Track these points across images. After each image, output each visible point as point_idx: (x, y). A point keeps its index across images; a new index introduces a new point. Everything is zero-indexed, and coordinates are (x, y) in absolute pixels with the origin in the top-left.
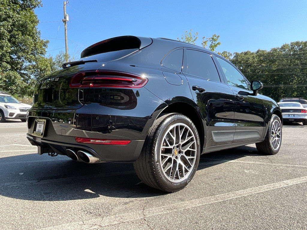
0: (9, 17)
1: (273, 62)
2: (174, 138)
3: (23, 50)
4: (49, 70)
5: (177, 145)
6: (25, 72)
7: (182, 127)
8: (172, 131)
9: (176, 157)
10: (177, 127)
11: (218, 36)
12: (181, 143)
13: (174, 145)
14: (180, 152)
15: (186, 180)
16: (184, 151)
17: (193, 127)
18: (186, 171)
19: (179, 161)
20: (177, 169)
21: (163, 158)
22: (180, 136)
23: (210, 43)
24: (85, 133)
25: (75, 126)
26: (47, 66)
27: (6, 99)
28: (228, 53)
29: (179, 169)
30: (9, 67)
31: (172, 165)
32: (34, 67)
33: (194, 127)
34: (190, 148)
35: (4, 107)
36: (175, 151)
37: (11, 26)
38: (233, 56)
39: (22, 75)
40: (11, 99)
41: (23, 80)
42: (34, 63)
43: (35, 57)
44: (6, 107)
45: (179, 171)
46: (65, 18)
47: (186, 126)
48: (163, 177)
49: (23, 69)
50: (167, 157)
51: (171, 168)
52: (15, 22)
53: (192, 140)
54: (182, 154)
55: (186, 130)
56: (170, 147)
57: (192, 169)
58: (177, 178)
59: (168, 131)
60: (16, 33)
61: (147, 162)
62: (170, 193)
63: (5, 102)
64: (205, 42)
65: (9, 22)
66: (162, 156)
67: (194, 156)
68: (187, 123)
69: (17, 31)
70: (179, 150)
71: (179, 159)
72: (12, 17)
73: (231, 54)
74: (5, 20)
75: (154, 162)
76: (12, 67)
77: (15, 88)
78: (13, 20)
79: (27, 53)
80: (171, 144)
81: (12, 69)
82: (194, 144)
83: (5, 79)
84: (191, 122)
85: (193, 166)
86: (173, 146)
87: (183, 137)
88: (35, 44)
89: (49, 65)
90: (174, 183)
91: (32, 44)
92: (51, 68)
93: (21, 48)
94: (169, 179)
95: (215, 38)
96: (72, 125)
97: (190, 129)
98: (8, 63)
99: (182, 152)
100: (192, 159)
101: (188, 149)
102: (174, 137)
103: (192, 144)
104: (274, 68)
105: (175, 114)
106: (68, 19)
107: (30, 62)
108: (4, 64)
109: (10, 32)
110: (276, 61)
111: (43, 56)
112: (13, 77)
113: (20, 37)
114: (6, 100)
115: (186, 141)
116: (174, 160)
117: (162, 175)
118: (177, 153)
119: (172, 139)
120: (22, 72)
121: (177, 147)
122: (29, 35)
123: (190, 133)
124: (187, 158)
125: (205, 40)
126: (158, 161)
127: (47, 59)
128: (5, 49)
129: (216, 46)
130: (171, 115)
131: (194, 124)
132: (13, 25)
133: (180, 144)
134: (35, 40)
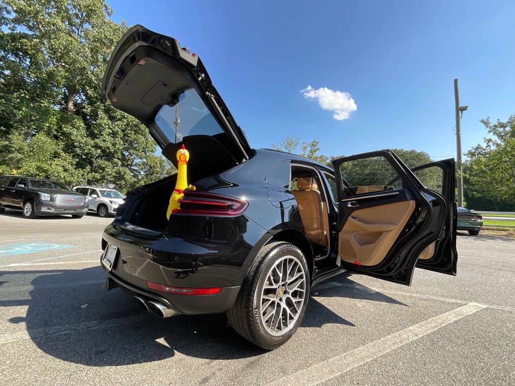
0: (124, 117)
1: (366, 167)
2: (281, 275)
3: (135, 149)
4: (158, 167)
5: (283, 283)
6: (136, 168)
7: (291, 260)
8: (278, 266)
9: (281, 300)
10: (285, 260)
11: (318, 142)
12: (288, 281)
13: (281, 283)
14: (285, 292)
15: (291, 331)
16: (291, 292)
17: (303, 262)
18: (291, 318)
19: (283, 305)
20: (281, 316)
21: (264, 301)
22: (288, 272)
23: (310, 148)
24: (162, 269)
25: (152, 256)
26: (156, 163)
27: (112, 194)
28: (325, 157)
29: (282, 315)
30: (120, 163)
31: (274, 312)
32: (144, 164)
33: (305, 261)
34: (298, 287)
35: (109, 203)
36: (280, 292)
37: (125, 125)
38: (329, 160)
39: (132, 171)
40: (118, 195)
41: (133, 176)
42: (145, 160)
43: (146, 154)
44: (111, 202)
45: (283, 319)
46: (177, 120)
47: (296, 259)
48: (262, 330)
49: (134, 165)
50: (270, 300)
51: (273, 314)
52: (129, 123)
53: (301, 277)
54: (288, 296)
55: (296, 264)
56: (275, 286)
57: (298, 315)
58: (279, 328)
59: (275, 265)
60: (129, 132)
61: (243, 306)
62: (269, 351)
63: (111, 197)
64: (305, 148)
65: (124, 122)
66: (263, 299)
67: (301, 298)
68: (297, 256)
69: (130, 130)
70: (285, 290)
71: (284, 301)
72: (127, 118)
73: (328, 158)
74: (119, 120)
75: (252, 309)
76: (123, 164)
77: (124, 183)
78: (128, 120)
79: (139, 150)
80: (276, 282)
81: (123, 165)
82: (303, 282)
83: (114, 174)
84: (302, 254)
85: (299, 312)
86: (278, 285)
87: (292, 274)
88: (147, 143)
89: (158, 163)
90: (274, 336)
91: (143, 142)
92: (160, 165)
93: (133, 146)
94: (269, 330)
95: (314, 144)
96: (149, 254)
97: (300, 263)
98: (119, 159)
99: (289, 293)
100: (299, 302)
101: (296, 288)
102: (281, 273)
103: (301, 283)
104: (367, 171)
105: (284, 244)
106: (179, 121)
107: (141, 158)
108: (115, 160)
109: (123, 131)
110: (368, 166)
111: (153, 154)
112: (123, 173)
113: (133, 136)
114: (112, 196)
115: (294, 278)
116: (278, 303)
117: (261, 327)
118: (281, 293)
119: (278, 276)
120: (133, 168)
121: (283, 285)
122: (142, 135)
123: (299, 268)
124: (294, 300)
125: (305, 145)
126: (258, 307)
127: (157, 157)
128: (117, 146)
129: (315, 151)
130: (279, 245)
131: (306, 257)
132: (128, 125)
133: (287, 283)
134: (147, 139)
